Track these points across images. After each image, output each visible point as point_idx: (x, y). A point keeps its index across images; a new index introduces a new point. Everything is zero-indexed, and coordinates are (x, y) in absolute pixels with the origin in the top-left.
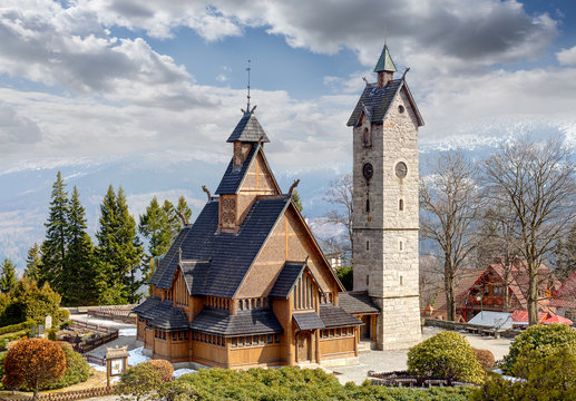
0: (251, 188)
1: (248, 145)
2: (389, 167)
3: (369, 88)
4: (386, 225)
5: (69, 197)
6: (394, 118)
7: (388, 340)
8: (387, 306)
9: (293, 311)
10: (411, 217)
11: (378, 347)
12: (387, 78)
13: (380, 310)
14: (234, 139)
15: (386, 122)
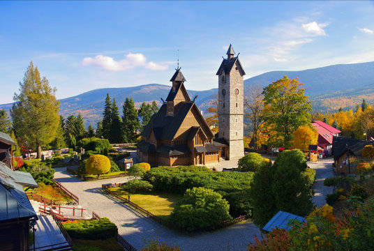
0: (179, 99)
1: (178, 82)
2: (232, 90)
3: (224, 60)
4: (231, 113)
5: (112, 103)
6: (234, 72)
7: (231, 156)
8: (231, 143)
9: (195, 146)
10: (240, 110)
11: (227, 159)
12: (231, 57)
13: (228, 145)
14: (173, 80)
15: (231, 74)
